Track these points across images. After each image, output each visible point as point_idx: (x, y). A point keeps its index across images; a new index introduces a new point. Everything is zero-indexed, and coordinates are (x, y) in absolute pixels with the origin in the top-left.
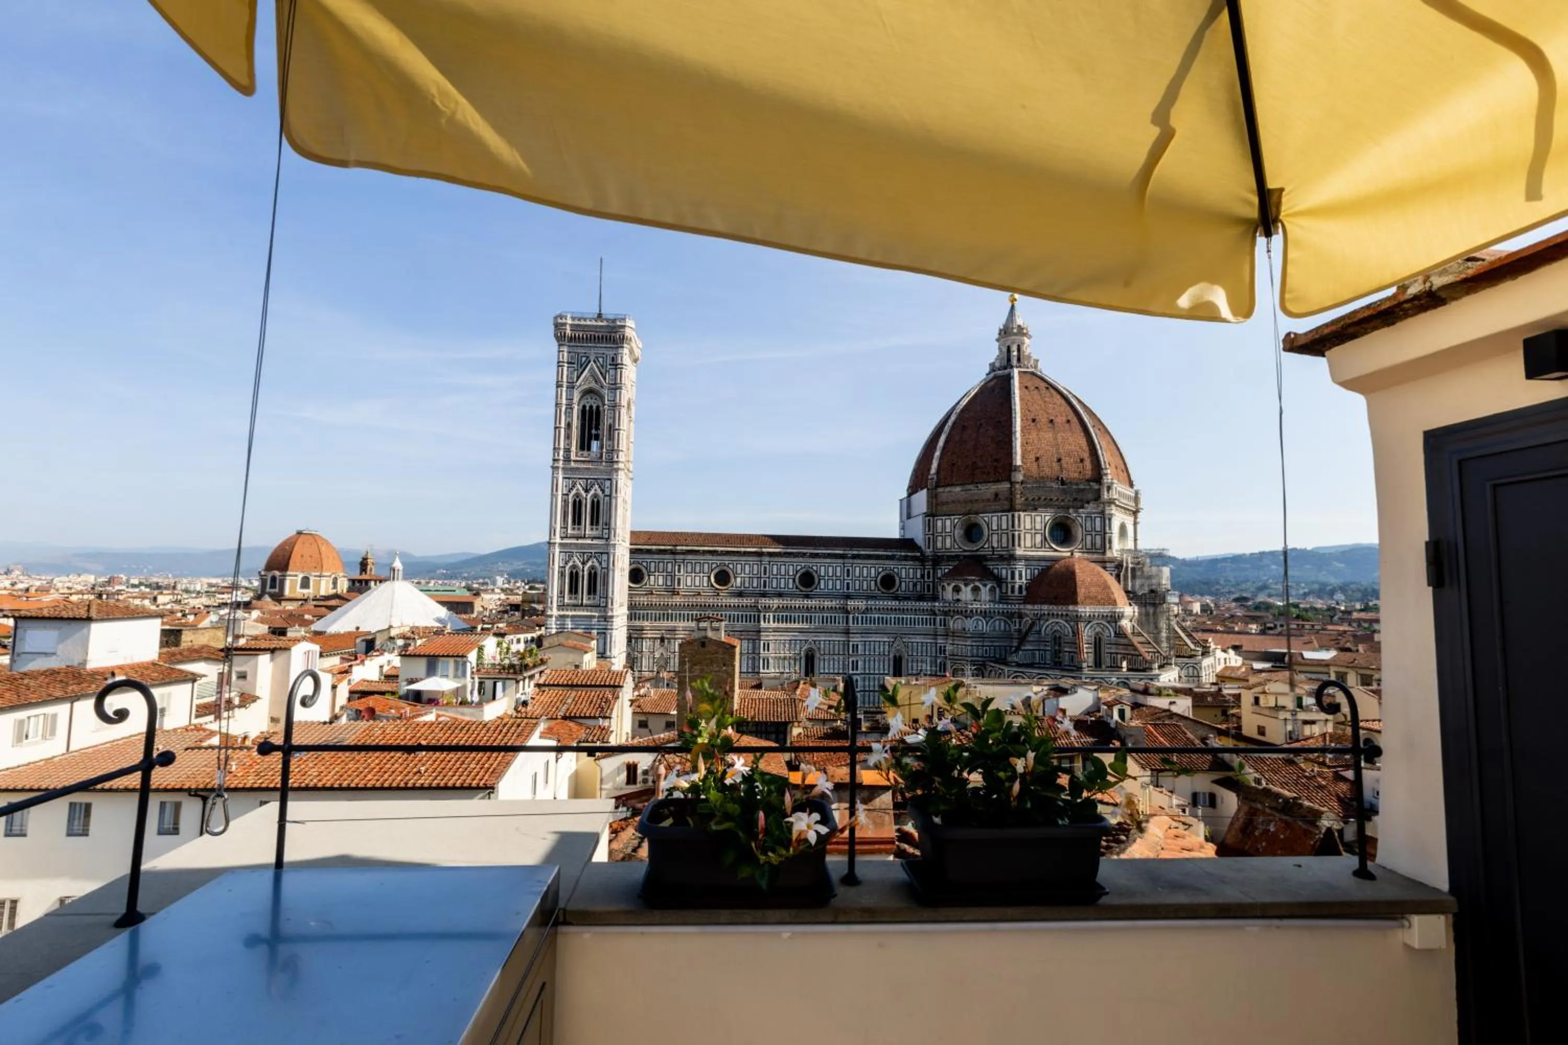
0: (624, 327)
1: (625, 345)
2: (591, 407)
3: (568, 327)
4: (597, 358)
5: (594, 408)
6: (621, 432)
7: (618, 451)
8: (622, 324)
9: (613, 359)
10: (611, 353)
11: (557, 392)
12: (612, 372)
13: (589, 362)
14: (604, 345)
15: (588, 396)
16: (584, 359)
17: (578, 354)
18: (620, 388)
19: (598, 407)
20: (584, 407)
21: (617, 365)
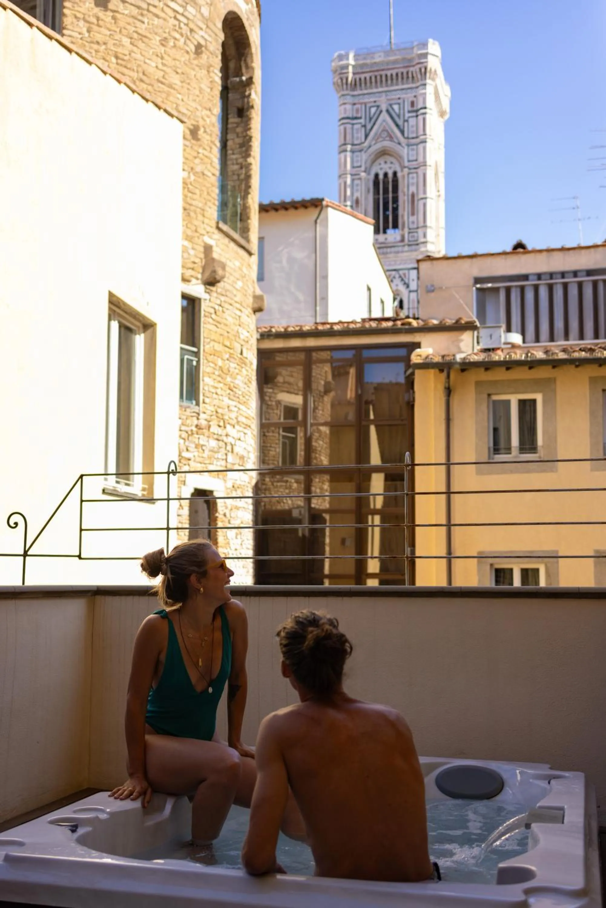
0: (425, 55)
1: (428, 81)
2: (386, 175)
3: (350, 69)
4: (391, 105)
5: (390, 175)
6: (429, 201)
7: (425, 226)
8: (424, 51)
9: (412, 104)
10: (409, 96)
11: (340, 159)
12: (412, 121)
13: (381, 112)
14: (400, 87)
15: (381, 161)
16: (373, 110)
17: (365, 104)
18: (424, 142)
19: (395, 174)
20: (377, 176)
21: (417, 111)
